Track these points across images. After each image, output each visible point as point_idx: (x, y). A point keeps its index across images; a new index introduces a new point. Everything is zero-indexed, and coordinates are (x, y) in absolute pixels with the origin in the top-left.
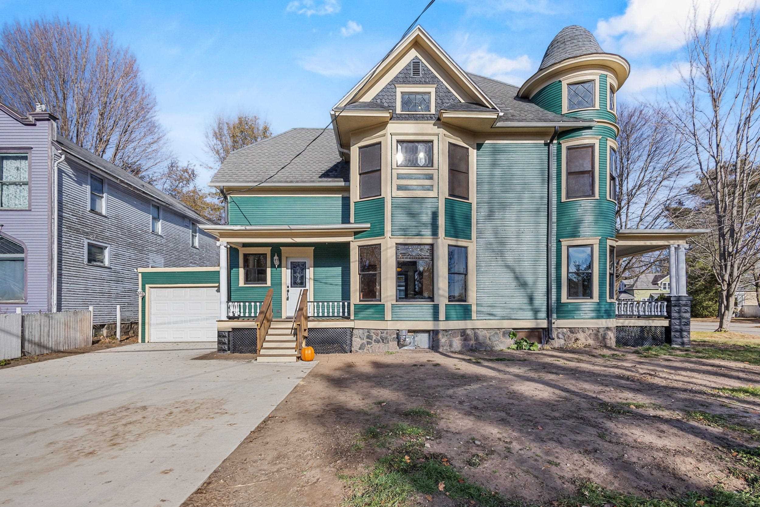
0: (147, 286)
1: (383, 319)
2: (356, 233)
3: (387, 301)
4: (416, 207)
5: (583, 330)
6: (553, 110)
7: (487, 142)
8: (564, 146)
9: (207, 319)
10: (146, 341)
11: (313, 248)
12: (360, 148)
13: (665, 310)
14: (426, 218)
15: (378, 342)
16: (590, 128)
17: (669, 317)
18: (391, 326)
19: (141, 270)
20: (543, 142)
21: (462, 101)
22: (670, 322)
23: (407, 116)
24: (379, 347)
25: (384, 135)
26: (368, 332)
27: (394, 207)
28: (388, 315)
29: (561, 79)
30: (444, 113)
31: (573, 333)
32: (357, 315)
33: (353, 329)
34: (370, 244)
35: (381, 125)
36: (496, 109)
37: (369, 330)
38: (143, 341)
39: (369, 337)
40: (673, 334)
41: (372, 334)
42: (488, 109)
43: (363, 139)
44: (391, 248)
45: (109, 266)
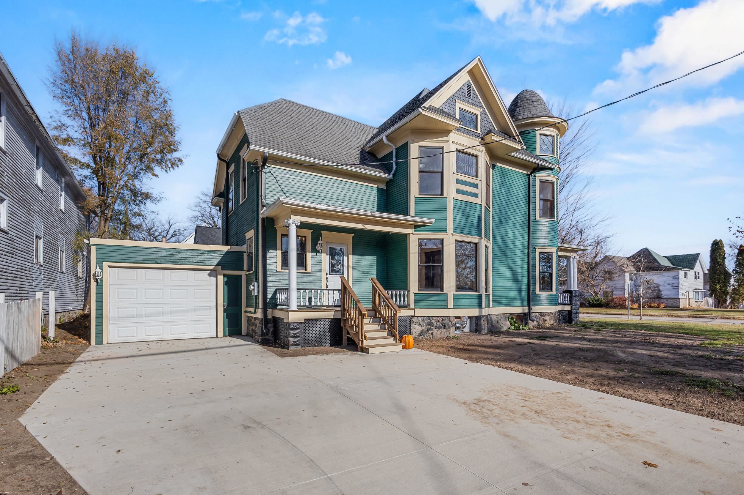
0: (106, 265)
1: (446, 307)
2: (417, 226)
3: (449, 291)
4: (469, 210)
5: (548, 314)
6: (529, 150)
7: (498, 164)
8: (538, 179)
9: (195, 310)
10: (105, 342)
11: (353, 235)
12: (420, 147)
13: (569, 299)
14: (474, 220)
15: (439, 328)
16: (551, 169)
17: (571, 304)
18: (452, 313)
19: (93, 241)
20: (526, 172)
21: (496, 129)
22: (572, 307)
23: (466, 131)
24: (441, 333)
25: (447, 142)
26: (429, 319)
27: (455, 208)
28: (450, 304)
29: (536, 129)
30: (493, 135)
31: (543, 316)
32: (417, 304)
33: (412, 316)
34: (432, 238)
35: (445, 132)
36: (521, 142)
37: (429, 318)
38: (99, 341)
39: (429, 324)
40: (573, 315)
41: (433, 321)
42: (516, 141)
43: (426, 139)
44: (452, 243)
45: (6, 229)
